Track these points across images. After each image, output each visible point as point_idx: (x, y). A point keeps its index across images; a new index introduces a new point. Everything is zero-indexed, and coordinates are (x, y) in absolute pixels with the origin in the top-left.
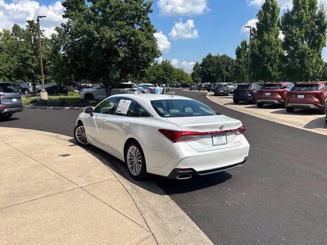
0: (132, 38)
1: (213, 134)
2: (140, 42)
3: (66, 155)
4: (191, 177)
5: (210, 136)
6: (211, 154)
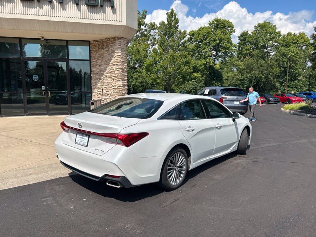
5: (75, 132)
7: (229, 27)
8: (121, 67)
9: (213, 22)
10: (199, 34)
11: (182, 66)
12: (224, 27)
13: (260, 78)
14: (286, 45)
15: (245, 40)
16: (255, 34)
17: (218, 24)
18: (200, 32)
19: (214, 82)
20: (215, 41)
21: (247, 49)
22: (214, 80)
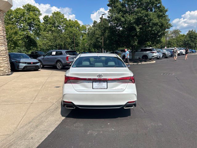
0: (146, 18)
1: (94, 80)
2: (151, 20)
3: (58, 87)
4: (75, 108)
5: (92, 81)
6: (87, 94)
7: (37, 11)
8: (2, 34)
9: (26, 6)
10: (17, 13)
11: (13, 36)
12: (34, 11)
13: (62, 45)
14: (70, 27)
15: (47, 21)
16: (53, 18)
17: (30, 8)
18: (17, 11)
19: (32, 47)
20: (29, 19)
21: (49, 27)
22: (31, 46)
